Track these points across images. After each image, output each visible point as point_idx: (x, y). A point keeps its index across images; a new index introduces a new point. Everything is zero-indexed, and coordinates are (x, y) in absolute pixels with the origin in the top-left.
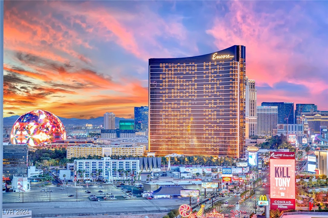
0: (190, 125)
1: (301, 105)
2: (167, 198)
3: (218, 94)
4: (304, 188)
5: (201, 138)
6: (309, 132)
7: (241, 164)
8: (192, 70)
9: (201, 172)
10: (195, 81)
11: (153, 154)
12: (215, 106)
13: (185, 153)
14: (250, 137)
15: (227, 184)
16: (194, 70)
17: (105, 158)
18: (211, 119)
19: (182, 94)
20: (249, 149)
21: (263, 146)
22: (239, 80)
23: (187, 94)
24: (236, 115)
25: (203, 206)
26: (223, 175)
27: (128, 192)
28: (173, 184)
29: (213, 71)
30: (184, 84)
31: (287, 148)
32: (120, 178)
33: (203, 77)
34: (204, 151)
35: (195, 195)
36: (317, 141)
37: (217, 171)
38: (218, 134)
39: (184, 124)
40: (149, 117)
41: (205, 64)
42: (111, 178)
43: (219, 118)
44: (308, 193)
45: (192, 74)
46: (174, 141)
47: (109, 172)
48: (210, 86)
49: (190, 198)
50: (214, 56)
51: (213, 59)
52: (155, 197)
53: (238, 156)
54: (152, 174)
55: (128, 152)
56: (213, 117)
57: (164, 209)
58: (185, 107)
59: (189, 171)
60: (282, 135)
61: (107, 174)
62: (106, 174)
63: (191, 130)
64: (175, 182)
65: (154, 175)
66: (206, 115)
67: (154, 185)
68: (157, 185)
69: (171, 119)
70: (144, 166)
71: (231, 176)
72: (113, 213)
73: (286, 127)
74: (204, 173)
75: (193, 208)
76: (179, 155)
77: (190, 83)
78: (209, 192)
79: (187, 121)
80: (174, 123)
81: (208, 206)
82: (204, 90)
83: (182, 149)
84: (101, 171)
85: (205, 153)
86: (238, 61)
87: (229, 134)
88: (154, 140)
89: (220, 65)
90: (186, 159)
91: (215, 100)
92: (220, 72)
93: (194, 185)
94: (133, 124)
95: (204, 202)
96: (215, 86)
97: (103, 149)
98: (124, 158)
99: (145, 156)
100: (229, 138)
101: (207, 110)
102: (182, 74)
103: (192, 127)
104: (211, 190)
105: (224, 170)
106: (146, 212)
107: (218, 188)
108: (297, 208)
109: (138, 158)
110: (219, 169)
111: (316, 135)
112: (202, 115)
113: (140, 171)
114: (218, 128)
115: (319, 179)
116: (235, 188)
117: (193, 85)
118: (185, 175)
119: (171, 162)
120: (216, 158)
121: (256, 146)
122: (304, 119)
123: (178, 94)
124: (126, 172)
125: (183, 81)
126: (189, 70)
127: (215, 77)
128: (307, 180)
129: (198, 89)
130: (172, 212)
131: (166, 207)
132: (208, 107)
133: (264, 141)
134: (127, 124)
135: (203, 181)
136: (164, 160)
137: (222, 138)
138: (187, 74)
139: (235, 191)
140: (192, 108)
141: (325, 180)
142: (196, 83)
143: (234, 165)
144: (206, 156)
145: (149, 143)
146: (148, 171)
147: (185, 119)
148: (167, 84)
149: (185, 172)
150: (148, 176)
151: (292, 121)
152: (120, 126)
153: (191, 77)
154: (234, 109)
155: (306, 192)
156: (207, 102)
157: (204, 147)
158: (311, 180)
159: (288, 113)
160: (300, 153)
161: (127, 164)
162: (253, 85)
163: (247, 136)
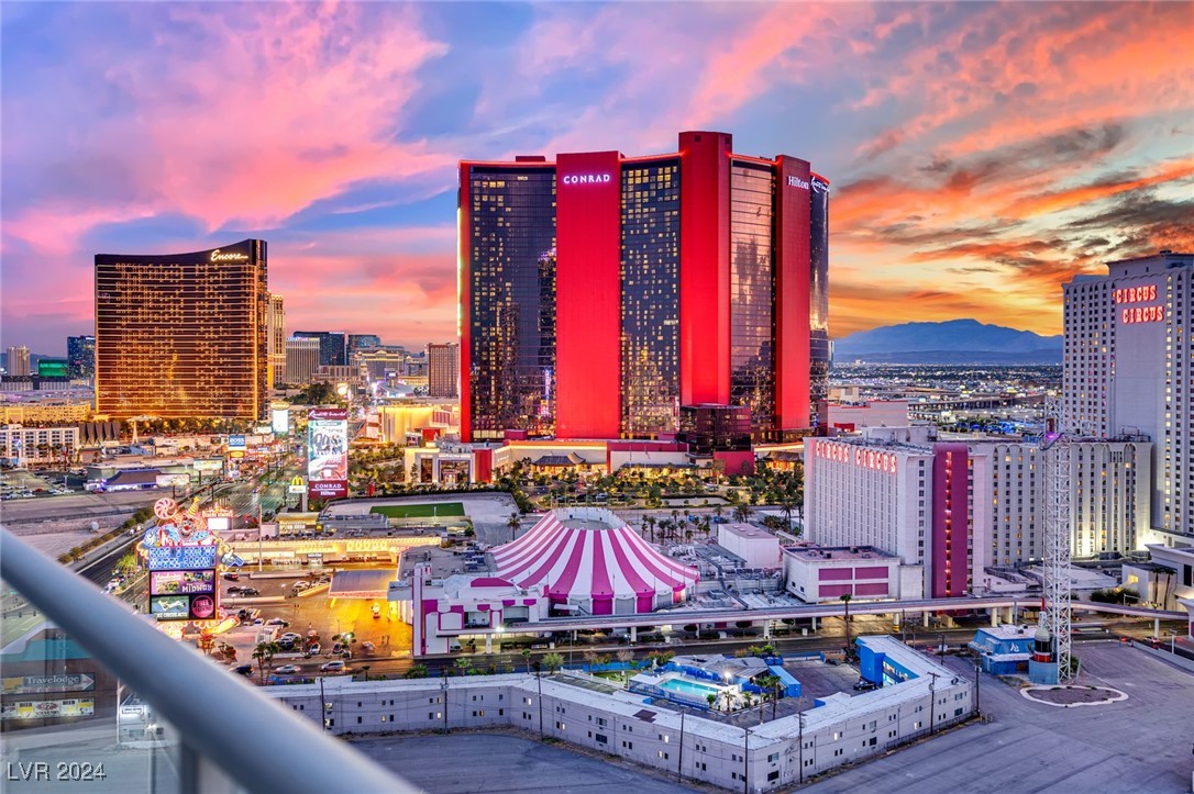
0: (172, 367)
1: (356, 336)
2: (131, 490)
3: (221, 316)
4: (360, 463)
5: (191, 389)
6: (368, 379)
7: (261, 430)
8: (174, 277)
9: (192, 446)
10: (181, 295)
11: (106, 418)
12: (216, 336)
13: (164, 413)
14: (275, 386)
15: (237, 462)
16: (179, 277)
17: (11, 426)
18: (209, 357)
19: (156, 317)
20: (273, 405)
21: (296, 400)
22: (256, 295)
23: (167, 317)
24: (251, 351)
25: (196, 499)
26: (230, 449)
27: (58, 483)
28: (143, 466)
29: (211, 279)
30: (161, 299)
31: (334, 403)
32: (41, 460)
33: (194, 289)
34: (197, 410)
35: (182, 481)
36: (381, 391)
37: (219, 441)
38: (223, 382)
39: (161, 366)
40: (97, 354)
41: (197, 267)
42: (23, 460)
43: (223, 357)
44: (368, 470)
45: (174, 283)
46: (142, 395)
47: (20, 450)
48: (207, 304)
49: (173, 488)
50: (213, 254)
51: (212, 259)
52: (110, 489)
53: (255, 417)
54: (104, 451)
55: (57, 414)
56: (212, 355)
57: (128, 507)
58: (163, 339)
59: (172, 443)
60: (326, 382)
61: (16, 453)
62: (14, 454)
63: (175, 376)
64: (146, 463)
65: (107, 453)
66: (200, 352)
67: (107, 469)
68: (113, 468)
69: (137, 358)
70: (87, 437)
71: (244, 448)
72: (29, 521)
73: (332, 370)
74: (197, 446)
75: (179, 504)
76: (154, 418)
77: (172, 297)
78: (206, 477)
79: (166, 361)
80: (143, 364)
81: (206, 498)
82: (197, 310)
83: (158, 407)
84: (2, 449)
85: (200, 414)
86: (254, 263)
87: (240, 382)
88: (107, 393)
89: (224, 269)
90: (166, 424)
91: (216, 326)
92: (224, 282)
93: (180, 465)
94: (66, 366)
95: (198, 493)
96: (216, 304)
97: (7, 409)
98: (50, 424)
99: (91, 421)
100: (240, 389)
101: (202, 343)
102: (158, 282)
103: (175, 370)
104: (211, 473)
105: (232, 440)
106: (93, 514)
107: (223, 469)
108: (350, 493)
109: (76, 424)
110: (223, 439)
111: (378, 383)
112: (194, 351)
113: (80, 446)
114: (221, 373)
115: (384, 448)
116: (251, 468)
117: (175, 301)
118: (164, 451)
119: (138, 429)
120: (218, 422)
121: (286, 400)
122: (360, 358)
123: (151, 316)
124: (53, 449)
125: (159, 295)
126: (169, 276)
127: (215, 289)
128: (366, 451)
129: (185, 308)
130: (142, 513)
131: (130, 504)
132: (203, 339)
133: (298, 392)
134: (53, 366)
135: (196, 459)
136: (125, 427)
137: (227, 388)
138: (166, 282)
139: (250, 472)
140: (175, 339)
141: (392, 450)
142: (182, 299)
143: (249, 431)
144: (200, 418)
145: (98, 398)
146: (96, 445)
147: (163, 358)
148: (129, 298)
149: (164, 446)
150: (96, 455)
151: (340, 361)
152: (41, 370)
153: (174, 289)
154: (247, 341)
155: (364, 469)
156: (202, 329)
157: (197, 404)
158: (371, 450)
159: (336, 349)
160: (355, 410)
161: (56, 436)
162: (279, 305)
163: (270, 385)
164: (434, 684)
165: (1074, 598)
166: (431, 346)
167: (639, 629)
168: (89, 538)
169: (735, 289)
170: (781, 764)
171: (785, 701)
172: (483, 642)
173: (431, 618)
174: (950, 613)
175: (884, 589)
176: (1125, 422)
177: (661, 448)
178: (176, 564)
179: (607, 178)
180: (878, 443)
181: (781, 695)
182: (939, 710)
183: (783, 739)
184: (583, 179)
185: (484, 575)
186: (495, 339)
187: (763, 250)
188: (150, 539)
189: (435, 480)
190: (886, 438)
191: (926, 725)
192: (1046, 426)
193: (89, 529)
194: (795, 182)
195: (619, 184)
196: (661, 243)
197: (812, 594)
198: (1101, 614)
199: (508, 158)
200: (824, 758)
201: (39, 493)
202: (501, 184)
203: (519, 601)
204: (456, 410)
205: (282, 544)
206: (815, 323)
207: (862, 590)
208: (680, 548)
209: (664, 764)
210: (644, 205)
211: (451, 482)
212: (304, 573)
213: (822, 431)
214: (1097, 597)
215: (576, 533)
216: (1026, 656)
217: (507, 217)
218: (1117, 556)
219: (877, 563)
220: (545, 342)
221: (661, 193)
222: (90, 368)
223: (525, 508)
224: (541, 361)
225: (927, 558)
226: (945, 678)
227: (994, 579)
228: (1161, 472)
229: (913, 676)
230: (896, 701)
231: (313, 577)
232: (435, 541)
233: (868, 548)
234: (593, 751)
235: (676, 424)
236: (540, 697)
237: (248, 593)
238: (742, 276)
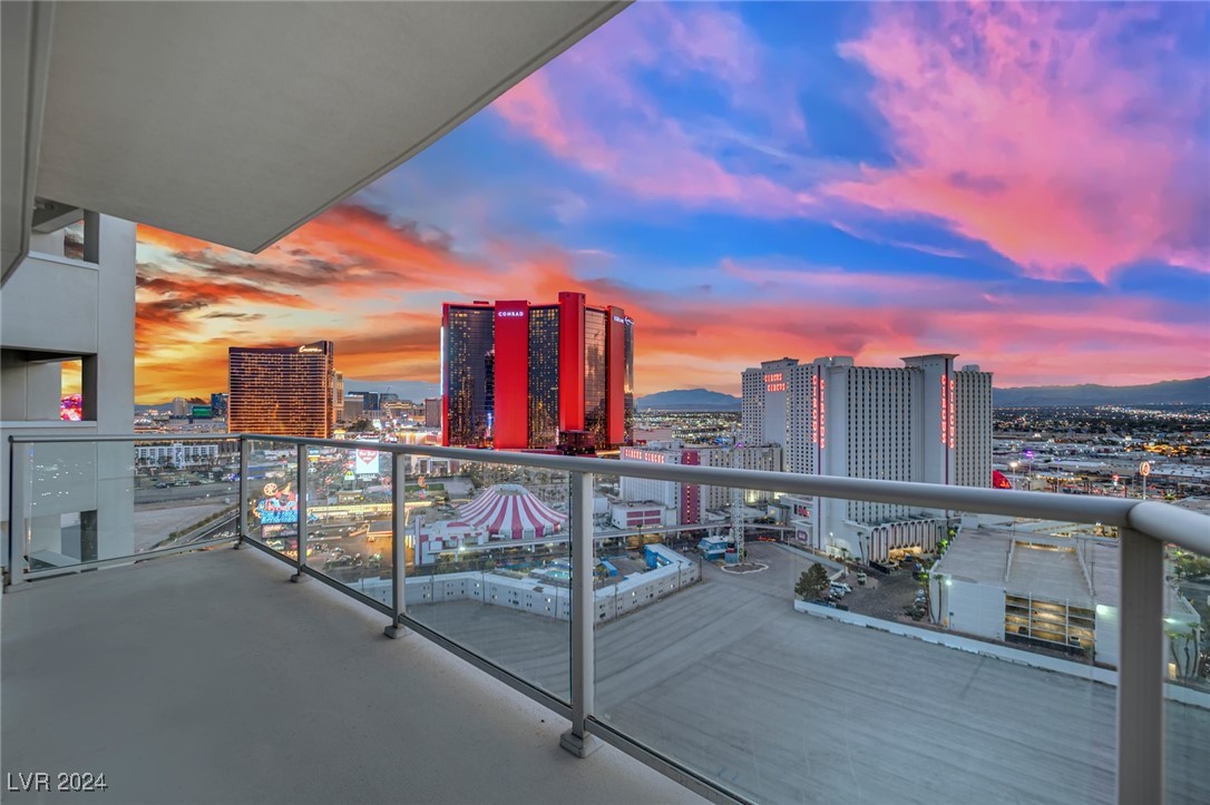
0: (275, 411)
1: (385, 395)
3: (305, 383)
5: (287, 423)
6: (391, 418)
8: (277, 361)
9: (287, 455)
10: (281, 371)
12: (302, 394)
14: (337, 421)
15: (314, 464)
16: (280, 361)
17: (175, 444)
18: (298, 406)
19: (266, 383)
20: (336, 432)
21: (350, 429)
22: (326, 372)
23: (272, 383)
24: (323, 402)
25: (290, 484)
29: (300, 362)
30: (269, 373)
32: (194, 464)
33: (289, 367)
35: (281, 475)
36: (398, 424)
38: (305, 420)
39: (269, 411)
40: (229, 404)
41: (291, 355)
42: (183, 464)
43: (306, 405)
45: (277, 364)
47: (181, 458)
48: (297, 376)
49: (275, 478)
50: (301, 348)
51: (300, 351)
56: (300, 404)
58: (270, 395)
59: (275, 454)
60: (367, 420)
61: (178, 461)
63: (277, 416)
64: (259, 465)
66: (292, 402)
69: (254, 406)
70: (223, 451)
71: (319, 455)
73: (371, 413)
75: (279, 487)
77: (275, 372)
79: (272, 408)
80: (258, 409)
82: (291, 379)
84: (170, 458)
86: (326, 354)
87: (316, 420)
88: (235, 425)
89: (307, 357)
91: (302, 388)
92: (307, 364)
93: (279, 466)
94: (210, 410)
95: (291, 481)
96: (302, 376)
98: (200, 443)
99: (225, 441)
100: (316, 423)
101: (294, 397)
102: (267, 364)
103: (277, 413)
106: (225, 495)
109: (216, 443)
111: (397, 420)
112: (288, 402)
113: (219, 456)
114: (305, 414)
116: (322, 467)
117: (278, 374)
118: (271, 458)
121: (343, 428)
122: (387, 406)
123: (262, 383)
124: (201, 457)
125: (268, 371)
126: (274, 360)
127: (302, 368)
129: (284, 378)
132: (294, 395)
133: (351, 425)
134: (202, 410)
135: (290, 462)
137: (308, 423)
138: (272, 364)
139: (322, 469)
140: (277, 395)
142: (282, 373)
145: (229, 429)
146: (228, 455)
147: (270, 406)
148: (249, 372)
149: (270, 455)
150: (228, 461)
151: (376, 407)
152: (194, 412)
153: (277, 367)
154: (321, 397)
156: (294, 390)
157: (290, 431)
159: (372, 402)
160: (384, 435)
161: (203, 450)
162: (340, 377)
163: (334, 421)
164: (426, 579)
165: (746, 522)
166: (426, 400)
167: (536, 546)
168: (224, 507)
169: (587, 372)
170: (606, 610)
171: (610, 578)
172: (453, 556)
173: (425, 544)
174: (690, 531)
175: (658, 521)
176: (770, 438)
177: (549, 453)
178: (277, 520)
179: (521, 314)
180: (656, 449)
181: (607, 576)
182: (683, 579)
183: (608, 597)
184: (509, 314)
185: (454, 521)
186: (462, 396)
187: (601, 352)
188: (261, 507)
189: (428, 472)
190: (660, 447)
191: (677, 586)
192: (732, 440)
193: (224, 503)
194: (617, 319)
195: (528, 317)
196: (550, 348)
197: (623, 525)
198: (758, 529)
199: (469, 302)
200: (628, 605)
201: (193, 483)
202: (465, 315)
203: (473, 534)
204: (440, 434)
205: (341, 508)
206: (627, 389)
207: (648, 522)
208: (558, 504)
209: (548, 613)
210: (541, 328)
211: (437, 473)
212: (354, 523)
213: (630, 443)
214: (756, 521)
215: (504, 497)
216: (724, 551)
217: (468, 332)
218: (766, 501)
219: (655, 508)
220: (488, 398)
221: (549, 322)
222: (224, 412)
223: (477, 486)
224: (486, 408)
225: (679, 505)
226: (685, 564)
227: (710, 514)
228: (785, 461)
229: (671, 563)
230: (663, 575)
231: (358, 526)
232: (428, 503)
233: (650, 501)
234: (511, 609)
235: (557, 440)
236: (483, 583)
237: (320, 535)
238: (591, 365)
